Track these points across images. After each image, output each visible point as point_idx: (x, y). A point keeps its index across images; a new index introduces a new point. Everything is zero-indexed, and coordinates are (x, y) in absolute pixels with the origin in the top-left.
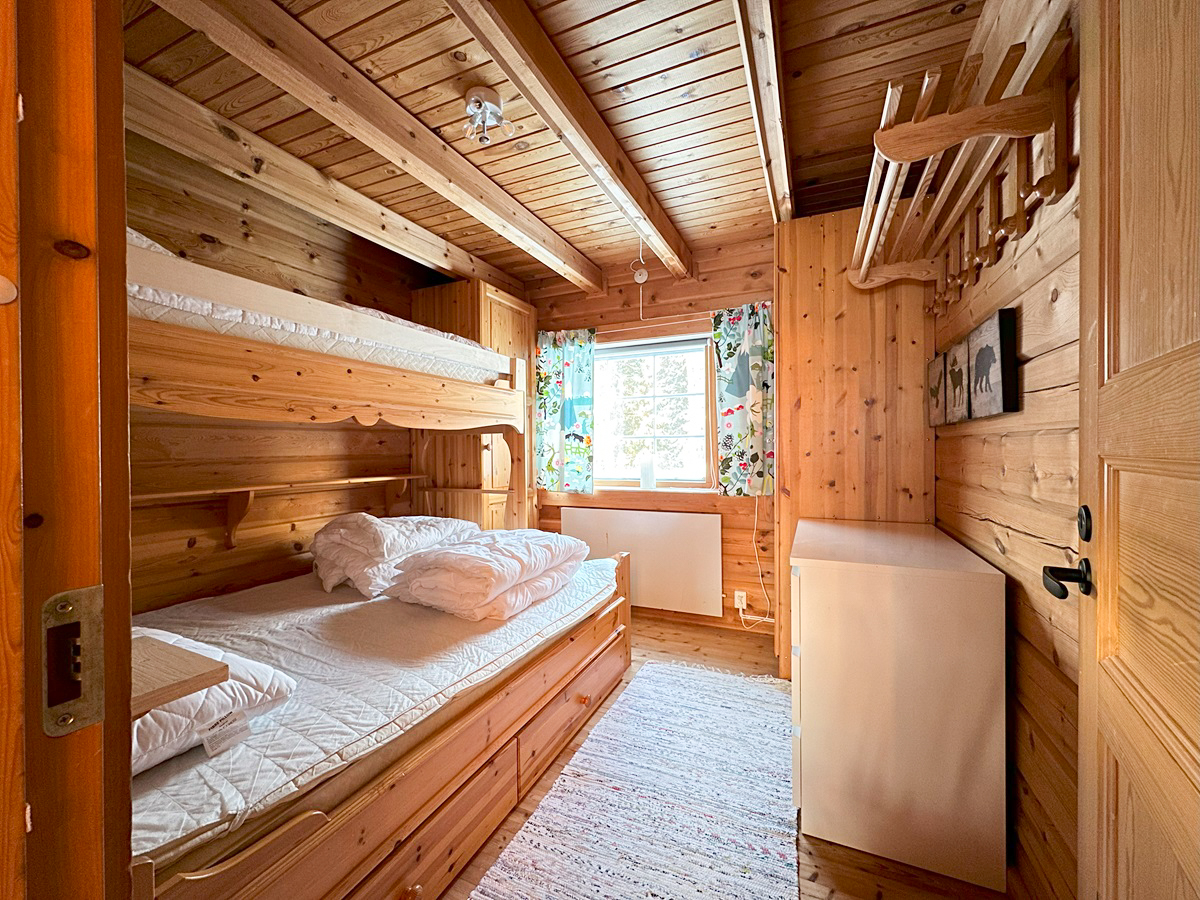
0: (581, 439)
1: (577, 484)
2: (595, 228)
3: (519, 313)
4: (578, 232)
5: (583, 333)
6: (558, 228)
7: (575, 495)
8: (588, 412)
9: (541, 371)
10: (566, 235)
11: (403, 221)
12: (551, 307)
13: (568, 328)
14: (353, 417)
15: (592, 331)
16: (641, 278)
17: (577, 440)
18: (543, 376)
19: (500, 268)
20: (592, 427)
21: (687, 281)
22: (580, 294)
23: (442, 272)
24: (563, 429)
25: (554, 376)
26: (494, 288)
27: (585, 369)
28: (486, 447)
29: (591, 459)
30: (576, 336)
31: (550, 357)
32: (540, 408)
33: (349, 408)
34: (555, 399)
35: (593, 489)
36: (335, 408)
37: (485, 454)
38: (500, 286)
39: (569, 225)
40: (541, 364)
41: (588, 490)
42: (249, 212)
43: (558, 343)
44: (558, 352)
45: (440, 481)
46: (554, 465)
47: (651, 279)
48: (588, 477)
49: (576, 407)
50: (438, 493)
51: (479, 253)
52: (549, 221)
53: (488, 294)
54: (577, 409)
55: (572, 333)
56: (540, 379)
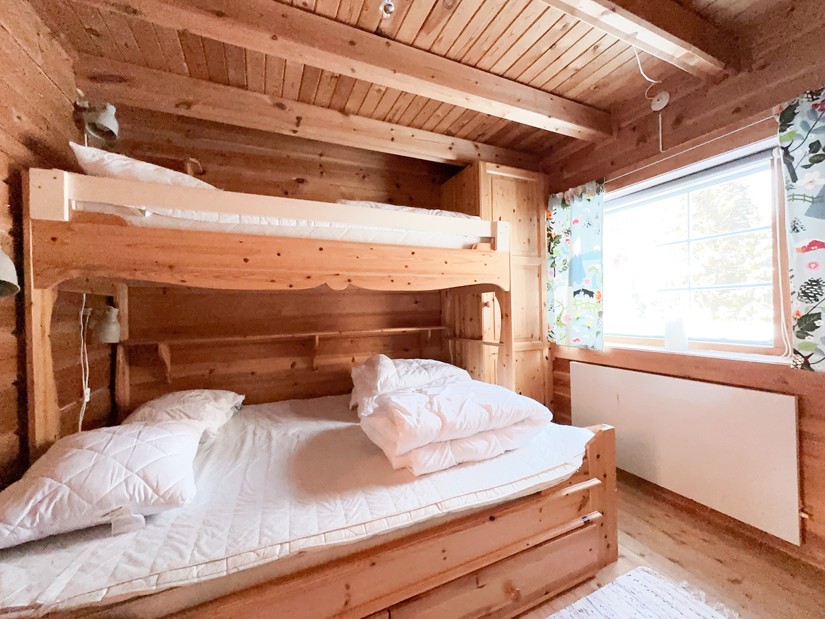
0: (591, 294)
1: (588, 340)
2: (578, 64)
3: (526, 182)
4: (561, 78)
5: (591, 186)
6: (538, 82)
7: (585, 350)
8: (598, 266)
9: (553, 232)
10: (550, 87)
11: (409, 131)
12: (562, 169)
13: (575, 185)
14: (326, 284)
15: (600, 182)
16: (660, 103)
17: (587, 296)
18: (553, 237)
19: (506, 147)
20: (602, 282)
21: (731, 80)
22: (588, 148)
23: (450, 163)
24: (570, 284)
25: (563, 235)
26: (495, 165)
27: (594, 222)
28: (486, 304)
29: (600, 313)
30: (584, 191)
31: (560, 217)
32: (552, 266)
33: (320, 277)
34: (565, 257)
35: (605, 346)
36: (309, 277)
37: (485, 310)
38: (500, 161)
39: (546, 73)
40: (552, 225)
41: (598, 348)
42: (323, 158)
43: (567, 202)
44: (567, 210)
45: (458, 332)
46: (562, 320)
47: (674, 99)
48: (598, 333)
49: (584, 263)
50: (457, 342)
51: (483, 139)
52: (525, 77)
53: (488, 171)
54: (586, 265)
55: (580, 188)
56: (552, 240)
